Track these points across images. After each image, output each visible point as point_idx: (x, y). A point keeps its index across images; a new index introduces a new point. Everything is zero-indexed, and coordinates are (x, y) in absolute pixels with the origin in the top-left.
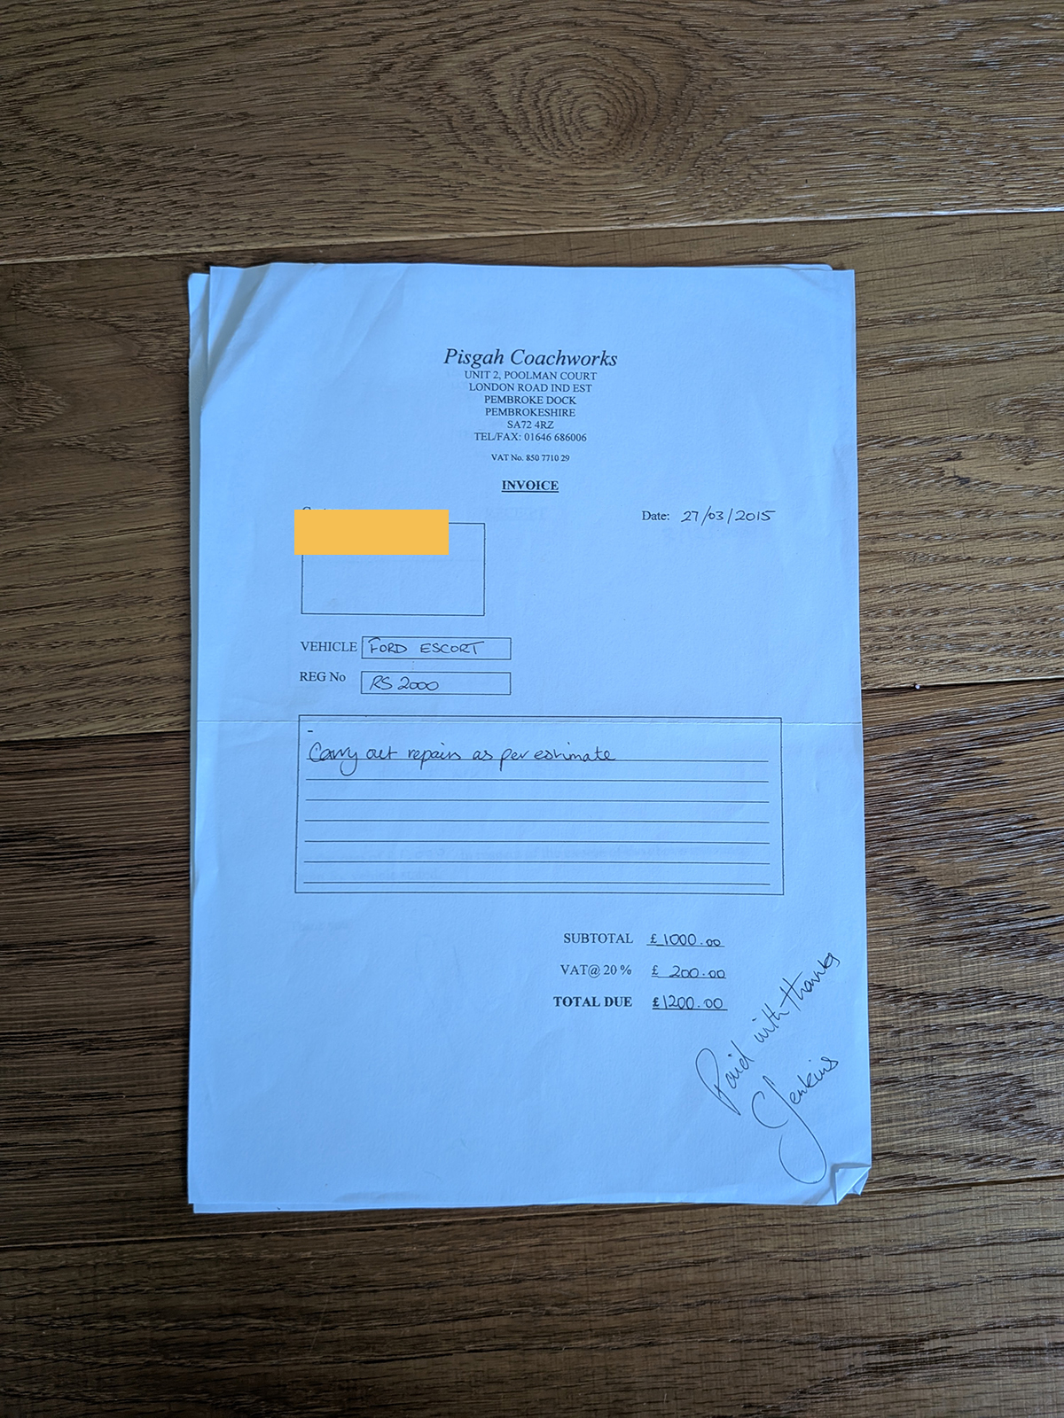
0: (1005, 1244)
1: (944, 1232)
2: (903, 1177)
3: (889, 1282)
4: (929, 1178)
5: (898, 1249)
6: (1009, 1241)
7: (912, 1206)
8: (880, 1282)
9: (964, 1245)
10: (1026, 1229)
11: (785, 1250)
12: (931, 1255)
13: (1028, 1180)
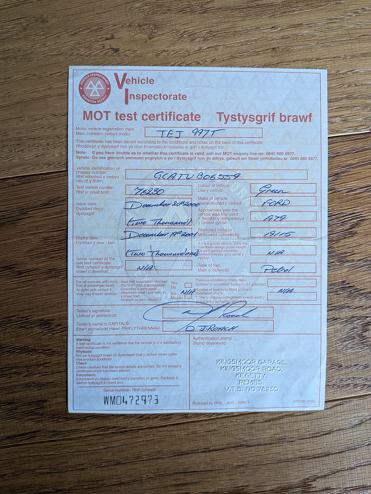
0: (159, 458)
1: (126, 454)
2: (102, 428)
3: (98, 481)
4: (115, 427)
5: (102, 464)
6: (161, 457)
7: (108, 442)
8: (94, 481)
9: (137, 460)
10: (170, 450)
11: (42, 468)
12: (120, 466)
13: (170, 425)
